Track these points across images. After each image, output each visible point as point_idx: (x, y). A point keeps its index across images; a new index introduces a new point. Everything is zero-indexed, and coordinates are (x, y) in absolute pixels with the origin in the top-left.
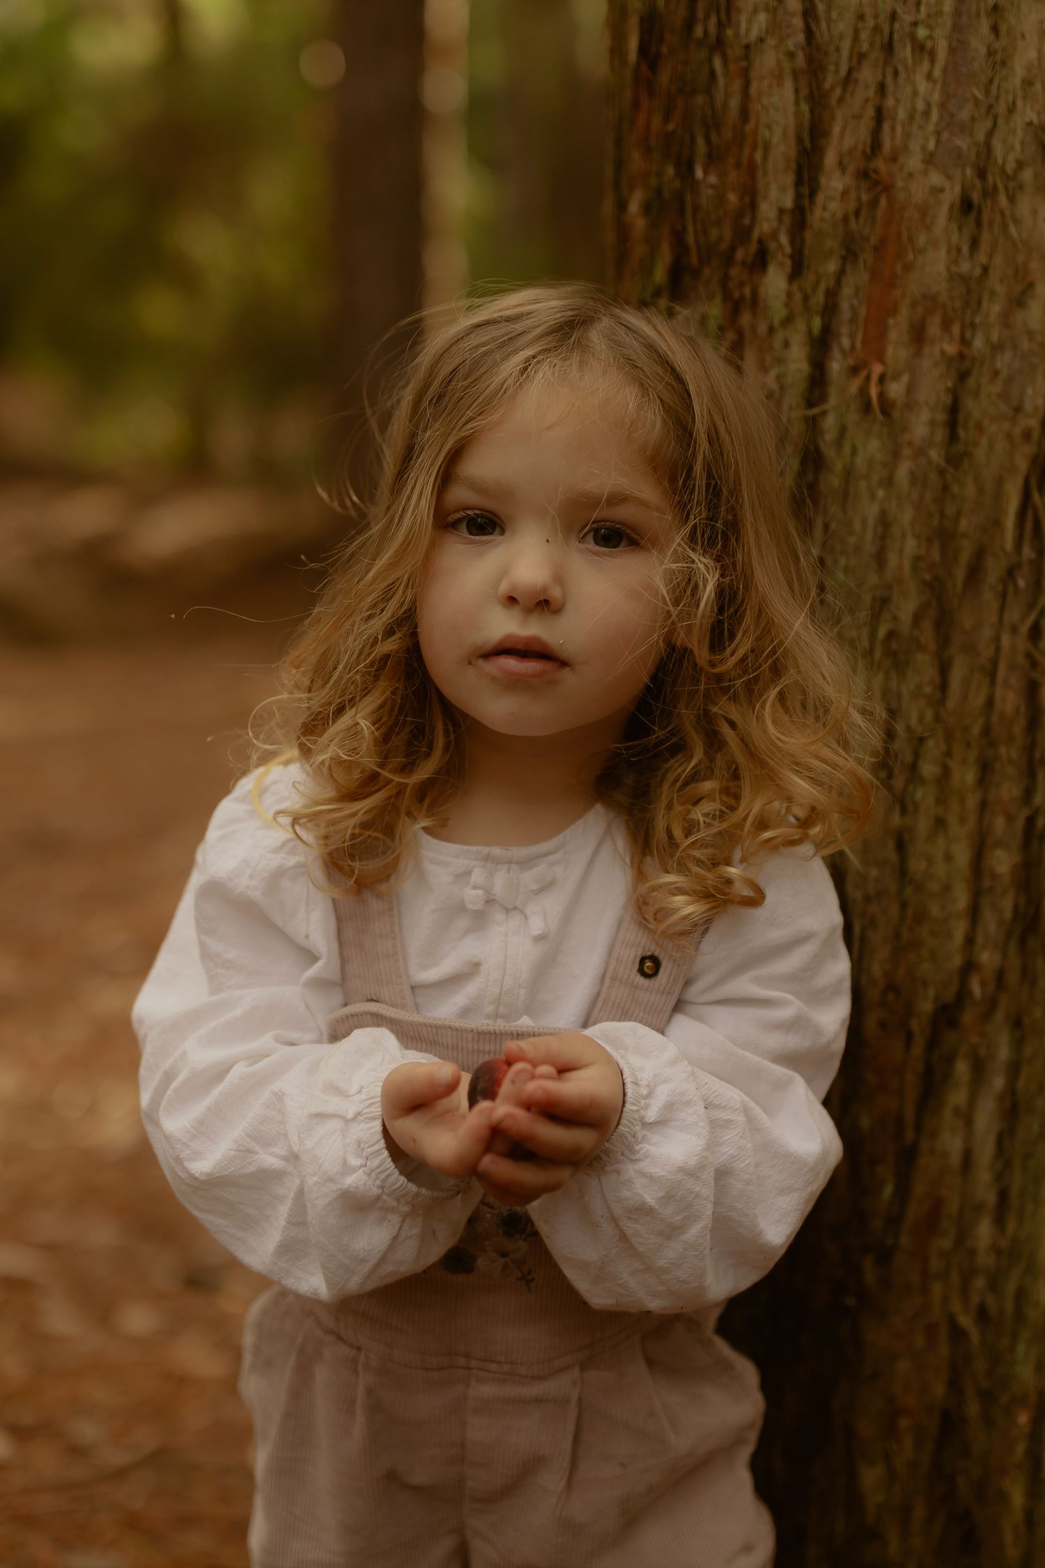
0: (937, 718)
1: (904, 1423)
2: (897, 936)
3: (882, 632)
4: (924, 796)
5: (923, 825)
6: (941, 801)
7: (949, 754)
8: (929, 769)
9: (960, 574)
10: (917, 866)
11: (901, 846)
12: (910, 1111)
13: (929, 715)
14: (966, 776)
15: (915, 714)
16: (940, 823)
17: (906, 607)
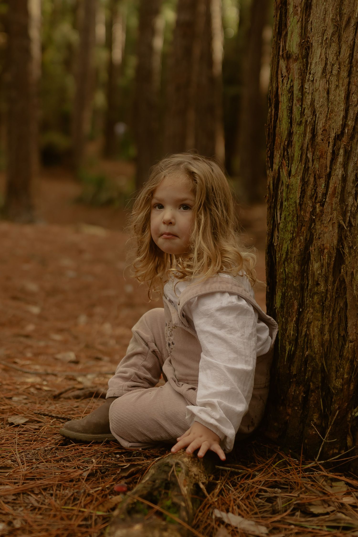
0: (337, 59)
1: (326, 251)
2: (327, 116)
3: (325, 38)
4: (333, 79)
5: (333, 87)
6: (338, 81)
7: (339, 68)
8: (335, 72)
9: (344, 23)
10: (331, 97)
11: (328, 93)
12: (328, 163)
13: (335, 58)
14: (344, 74)
15: (331, 58)
16: (337, 86)
17: (330, 31)
